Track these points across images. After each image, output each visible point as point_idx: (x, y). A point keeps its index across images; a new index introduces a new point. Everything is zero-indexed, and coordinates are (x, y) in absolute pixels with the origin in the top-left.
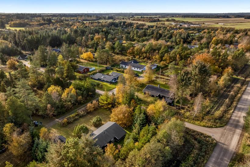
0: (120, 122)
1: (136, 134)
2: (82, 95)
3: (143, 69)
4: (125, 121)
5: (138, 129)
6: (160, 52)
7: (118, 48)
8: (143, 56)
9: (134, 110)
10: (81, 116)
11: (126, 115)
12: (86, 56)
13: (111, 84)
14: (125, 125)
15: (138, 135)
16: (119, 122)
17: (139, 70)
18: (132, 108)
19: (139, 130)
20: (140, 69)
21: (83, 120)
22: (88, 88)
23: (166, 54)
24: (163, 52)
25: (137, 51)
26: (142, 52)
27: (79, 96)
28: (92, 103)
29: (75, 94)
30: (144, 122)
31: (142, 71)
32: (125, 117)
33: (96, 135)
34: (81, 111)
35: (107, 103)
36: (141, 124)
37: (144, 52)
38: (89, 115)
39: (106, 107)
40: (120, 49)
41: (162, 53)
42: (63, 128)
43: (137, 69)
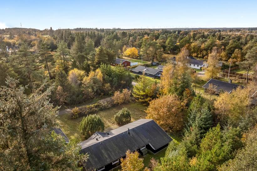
0: (162, 122)
1: (191, 143)
2: (111, 82)
3: (202, 66)
4: (170, 122)
5: (196, 135)
6: (227, 48)
7: (170, 46)
8: (202, 55)
9: (188, 105)
10: (103, 108)
11: (173, 110)
12: (130, 52)
13: (155, 78)
14: (171, 128)
15: (196, 146)
16: (159, 122)
17: (196, 67)
18: (185, 101)
19: (198, 136)
20: (198, 66)
21: (105, 114)
22: (120, 75)
23: (237, 50)
24: (232, 47)
25: (194, 48)
26: (201, 49)
27: (107, 83)
28: (121, 92)
29: (102, 79)
30: (208, 124)
31: (201, 68)
32: (171, 114)
33: (114, 135)
34: (103, 102)
35: (144, 93)
36: (201, 128)
37: (205, 50)
38: (115, 109)
39: (143, 100)
40: (172, 47)
41: (230, 48)
42: (70, 121)
43: (194, 66)
